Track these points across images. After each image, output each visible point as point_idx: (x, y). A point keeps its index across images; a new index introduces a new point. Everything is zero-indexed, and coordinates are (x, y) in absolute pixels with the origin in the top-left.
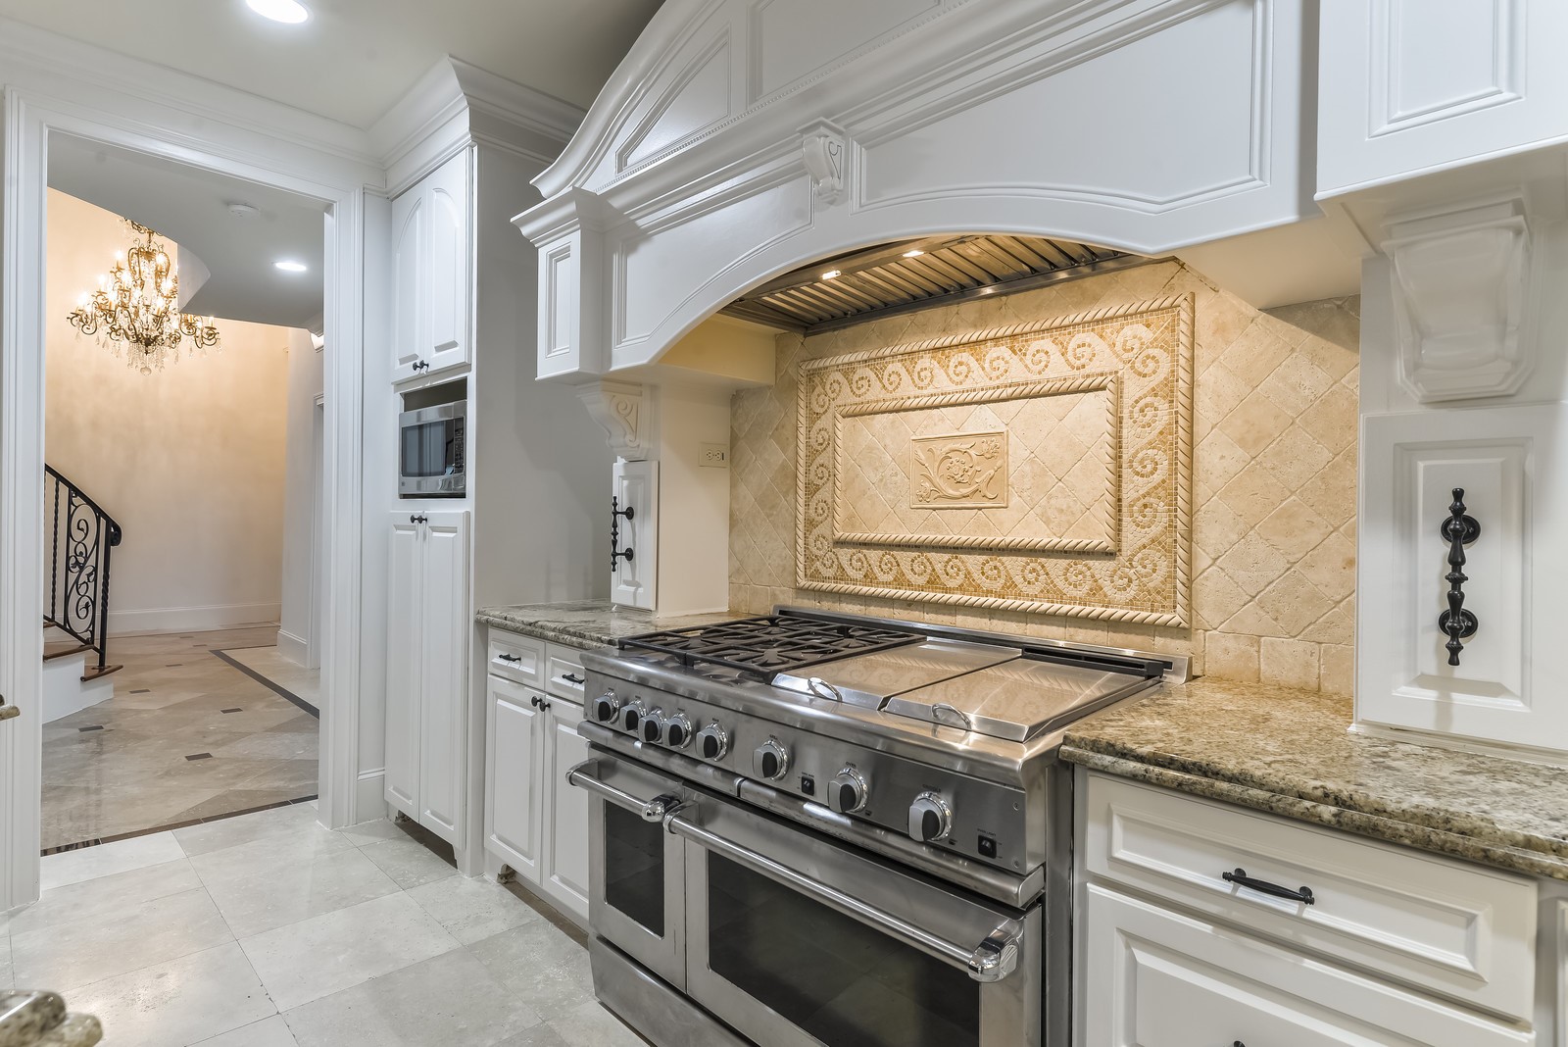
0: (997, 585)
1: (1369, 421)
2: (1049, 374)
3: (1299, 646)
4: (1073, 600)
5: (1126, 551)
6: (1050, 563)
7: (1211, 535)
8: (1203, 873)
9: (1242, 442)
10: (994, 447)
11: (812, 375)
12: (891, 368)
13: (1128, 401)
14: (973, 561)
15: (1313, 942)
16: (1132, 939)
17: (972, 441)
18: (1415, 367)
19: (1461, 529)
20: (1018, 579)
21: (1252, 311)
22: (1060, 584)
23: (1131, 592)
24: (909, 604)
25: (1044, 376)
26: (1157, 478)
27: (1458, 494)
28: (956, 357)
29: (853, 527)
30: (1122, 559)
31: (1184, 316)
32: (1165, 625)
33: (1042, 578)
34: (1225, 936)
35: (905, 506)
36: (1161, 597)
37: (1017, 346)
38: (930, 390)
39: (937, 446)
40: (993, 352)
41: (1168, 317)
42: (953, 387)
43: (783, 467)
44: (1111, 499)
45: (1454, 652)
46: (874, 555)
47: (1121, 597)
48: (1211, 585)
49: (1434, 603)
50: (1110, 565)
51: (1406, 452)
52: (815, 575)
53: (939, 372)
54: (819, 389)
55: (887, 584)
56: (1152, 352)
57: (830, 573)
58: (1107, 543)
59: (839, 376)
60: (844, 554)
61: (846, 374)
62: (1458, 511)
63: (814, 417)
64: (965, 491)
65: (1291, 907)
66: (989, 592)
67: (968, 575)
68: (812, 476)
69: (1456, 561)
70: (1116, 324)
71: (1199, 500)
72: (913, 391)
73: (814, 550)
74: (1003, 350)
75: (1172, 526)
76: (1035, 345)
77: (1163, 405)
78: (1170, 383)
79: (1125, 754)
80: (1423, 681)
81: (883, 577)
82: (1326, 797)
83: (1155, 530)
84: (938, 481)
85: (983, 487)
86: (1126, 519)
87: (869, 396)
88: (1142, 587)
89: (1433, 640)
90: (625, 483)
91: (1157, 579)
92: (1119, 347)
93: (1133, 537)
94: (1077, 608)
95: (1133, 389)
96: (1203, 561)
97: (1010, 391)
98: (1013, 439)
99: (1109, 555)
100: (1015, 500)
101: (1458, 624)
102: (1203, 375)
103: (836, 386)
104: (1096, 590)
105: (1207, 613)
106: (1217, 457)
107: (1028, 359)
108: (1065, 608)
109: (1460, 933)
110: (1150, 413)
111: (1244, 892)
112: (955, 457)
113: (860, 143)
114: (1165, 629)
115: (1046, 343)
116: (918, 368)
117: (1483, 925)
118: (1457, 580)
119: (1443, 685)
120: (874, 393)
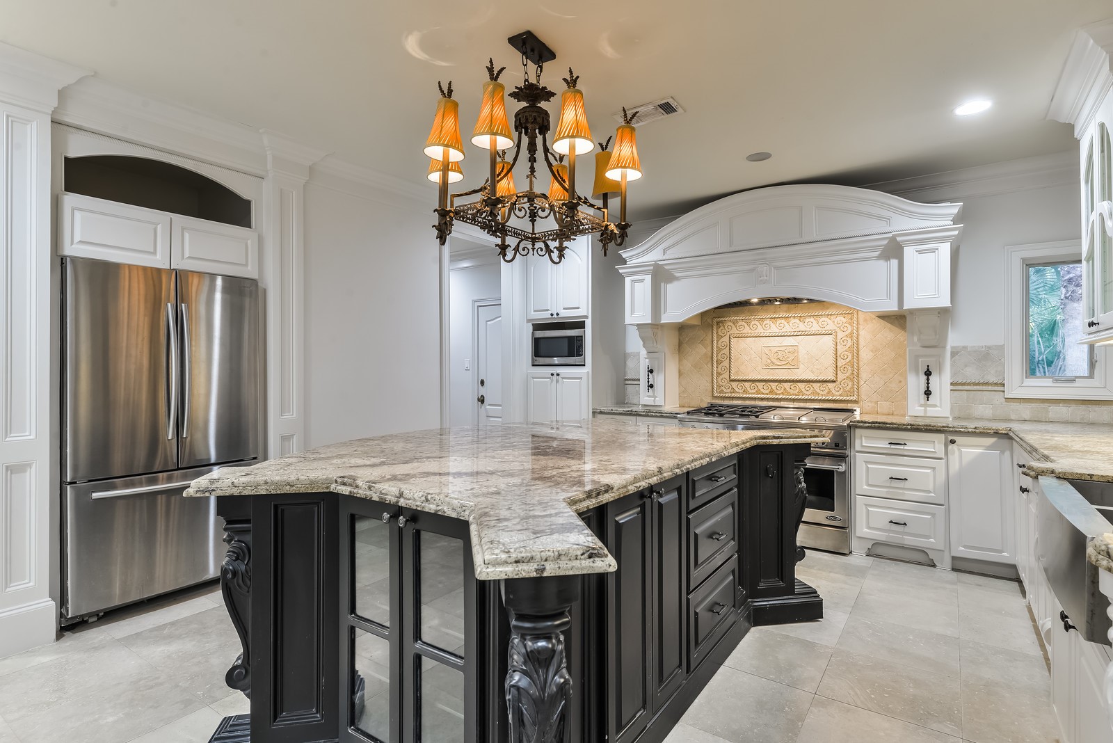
0: (796, 392)
1: (909, 350)
2: (812, 329)
3: (887, 403)
4: (822, 395)
5: (839, 381)
6: (814, 385)
7: (864, 375)
8: (883, 444)
9: (872, 351)
10: (794, 350)
11: (718, 323)
12: (753, 323)
13: (839, 338)
14: (787, 385)
15: (906, 453)
16: (866, 462)
17: (786, 348)
18: (919, 340)
19: (928, 373)
20: (803, 390)
21: (874, 317)
22: (818, 391)
23: (840, 392)
24: (762, 399)
25: (811, 329)
26: (848, 360)
27: (928, 366)
28: (779, 321)
29: (738, 375)
30: (838, 383)
31: (855, 316)
32: (851, 401)
33: (812, 389)
34: (888, 457)
35: (760, 368)
36: (851, 392)
37: (802, 320)
38: (769, 331)
39: (773, 349)
40: (793, 321)
41: (850, 316)
42: (778, 331)
43: (705, 354)
44: (835, 366)
45: (928, 398)
46: (747, 384)
47: (838, 393)
48: (864, 389)
49: (923, 388)
50: (834, 384)
51: (917, 357)
52: (722, 392)
53: (773, 325)
54: (722, 328)
55: (753, 393)
56: (846, 325)
57: (729, 391)
58: (833, 378)
59: (731, 324)
60: (734, 384)
61: (734, 323)
62: (928, 369)
63: (719, 337)
64: (783, 363)
65: (902, 447)
66: (793, 394)
67: (785, 389)
68: (719, 357)
69: (928, 379)
70: (835, 316)
71: (860, 366)
72: (763, 331)
73: (721, 383)
74: (797, 321)
75: (853, 373)
76: (808, 320)
77: (849, 340)
78: (852, 333)
79: (865, 422)
80: (921, 406)
81: (751, 391)
82: (908, 425)
83: (848, 374)
84: (773, 360)
85: (790, 362)
86: (839, 371)
87: (744, 331)
88: (844, 390)
89: (923, 397)
90: (647, 360)
91: (848, 388)
92: (835, 323)
93: (841, 376)
94: (824, 398)
95: (840, 335)
96: (862, 383)
97: (800, 333)
98: (801, 348)
99: (833, 382)
100: (801, 366)
101: (928, 393)
102: (860, 333)
103: (729, 327)
104: (829, 392)
105: (863, 397)
106: (865, 355)
107: (806, 324)
108: (820, 398)
109: (932, 445)
110: (845, 342)
111: (893, 446)
112: (779, 352)
113: (774, 268)
114: (851, 402)
115: (812, 319)
116: (764, 323)
117: (936, 442)
118: (928, 383)
119: (925, 406)
120: (747, 330)
